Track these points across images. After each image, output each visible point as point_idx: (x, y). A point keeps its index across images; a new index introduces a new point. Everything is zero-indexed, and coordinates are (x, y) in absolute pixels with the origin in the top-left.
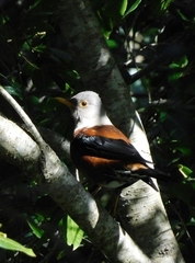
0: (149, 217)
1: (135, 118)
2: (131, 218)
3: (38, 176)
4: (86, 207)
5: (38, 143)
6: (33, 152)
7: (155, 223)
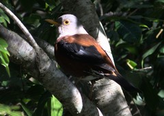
0: (112, 98)
1: (99, 27)
2: (99, 100)
3: (35, 71)
4: (70, 93)
5: (34, 47)
6: (31, 54)
7: (116, 103)
